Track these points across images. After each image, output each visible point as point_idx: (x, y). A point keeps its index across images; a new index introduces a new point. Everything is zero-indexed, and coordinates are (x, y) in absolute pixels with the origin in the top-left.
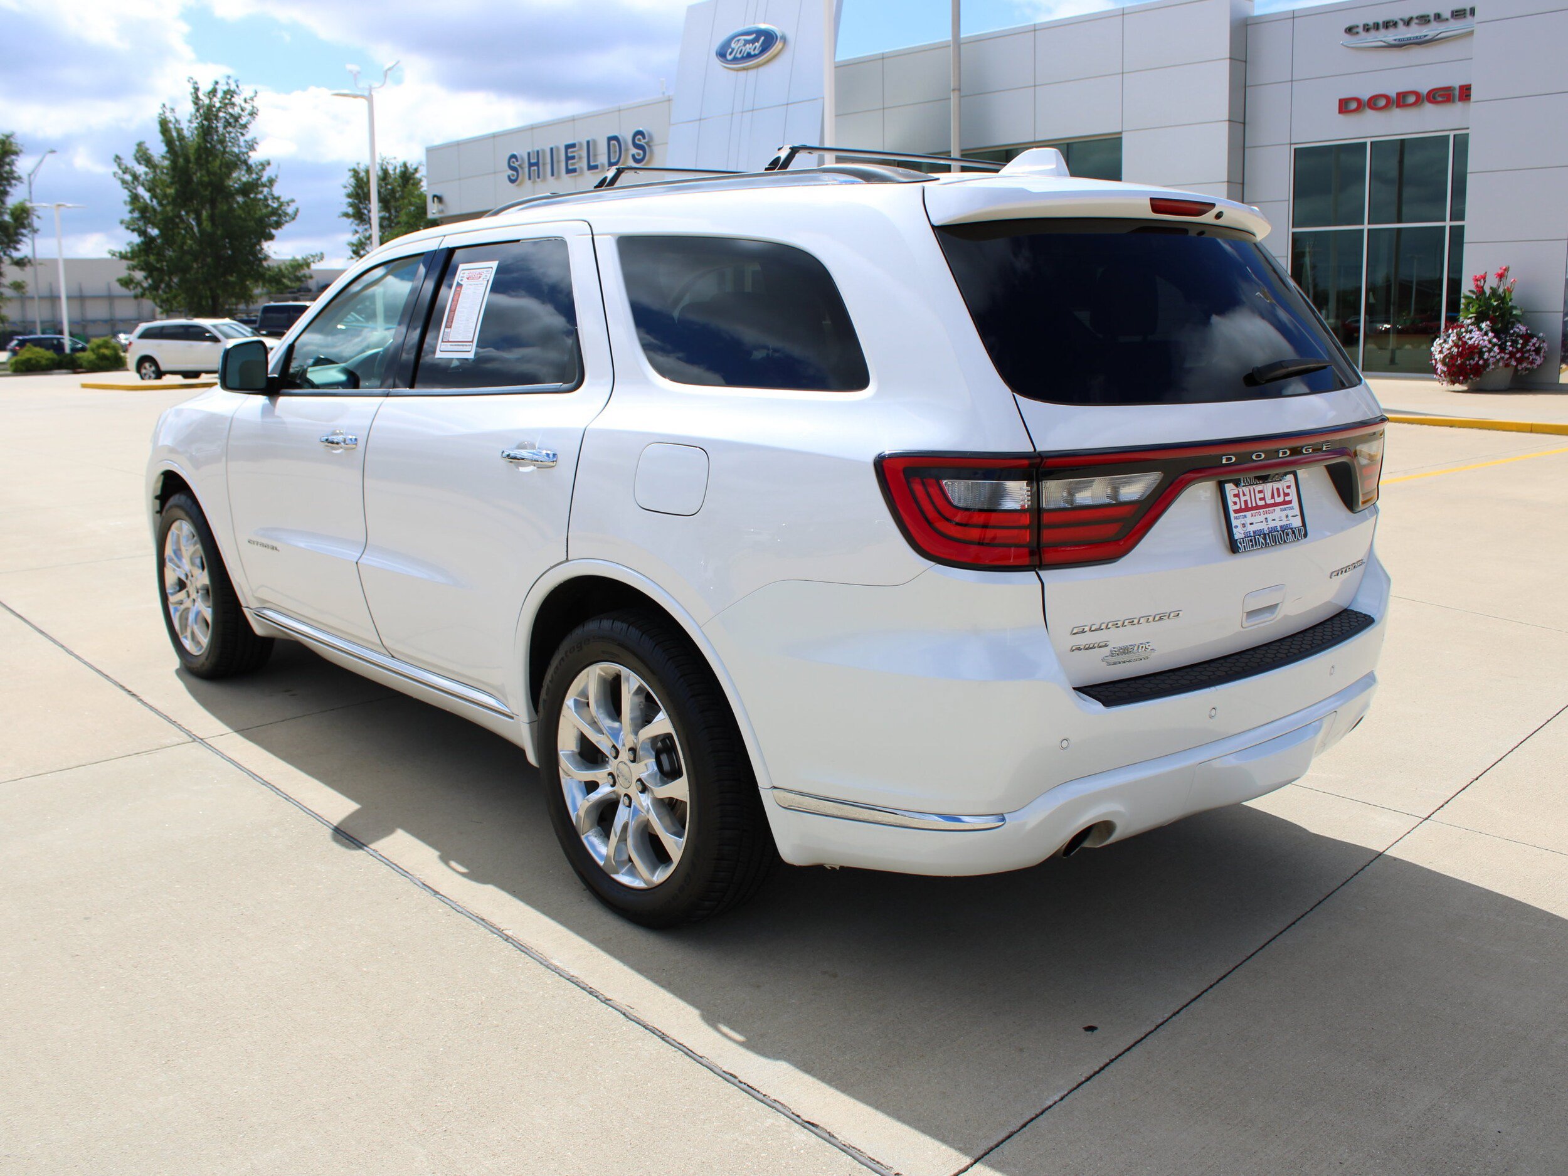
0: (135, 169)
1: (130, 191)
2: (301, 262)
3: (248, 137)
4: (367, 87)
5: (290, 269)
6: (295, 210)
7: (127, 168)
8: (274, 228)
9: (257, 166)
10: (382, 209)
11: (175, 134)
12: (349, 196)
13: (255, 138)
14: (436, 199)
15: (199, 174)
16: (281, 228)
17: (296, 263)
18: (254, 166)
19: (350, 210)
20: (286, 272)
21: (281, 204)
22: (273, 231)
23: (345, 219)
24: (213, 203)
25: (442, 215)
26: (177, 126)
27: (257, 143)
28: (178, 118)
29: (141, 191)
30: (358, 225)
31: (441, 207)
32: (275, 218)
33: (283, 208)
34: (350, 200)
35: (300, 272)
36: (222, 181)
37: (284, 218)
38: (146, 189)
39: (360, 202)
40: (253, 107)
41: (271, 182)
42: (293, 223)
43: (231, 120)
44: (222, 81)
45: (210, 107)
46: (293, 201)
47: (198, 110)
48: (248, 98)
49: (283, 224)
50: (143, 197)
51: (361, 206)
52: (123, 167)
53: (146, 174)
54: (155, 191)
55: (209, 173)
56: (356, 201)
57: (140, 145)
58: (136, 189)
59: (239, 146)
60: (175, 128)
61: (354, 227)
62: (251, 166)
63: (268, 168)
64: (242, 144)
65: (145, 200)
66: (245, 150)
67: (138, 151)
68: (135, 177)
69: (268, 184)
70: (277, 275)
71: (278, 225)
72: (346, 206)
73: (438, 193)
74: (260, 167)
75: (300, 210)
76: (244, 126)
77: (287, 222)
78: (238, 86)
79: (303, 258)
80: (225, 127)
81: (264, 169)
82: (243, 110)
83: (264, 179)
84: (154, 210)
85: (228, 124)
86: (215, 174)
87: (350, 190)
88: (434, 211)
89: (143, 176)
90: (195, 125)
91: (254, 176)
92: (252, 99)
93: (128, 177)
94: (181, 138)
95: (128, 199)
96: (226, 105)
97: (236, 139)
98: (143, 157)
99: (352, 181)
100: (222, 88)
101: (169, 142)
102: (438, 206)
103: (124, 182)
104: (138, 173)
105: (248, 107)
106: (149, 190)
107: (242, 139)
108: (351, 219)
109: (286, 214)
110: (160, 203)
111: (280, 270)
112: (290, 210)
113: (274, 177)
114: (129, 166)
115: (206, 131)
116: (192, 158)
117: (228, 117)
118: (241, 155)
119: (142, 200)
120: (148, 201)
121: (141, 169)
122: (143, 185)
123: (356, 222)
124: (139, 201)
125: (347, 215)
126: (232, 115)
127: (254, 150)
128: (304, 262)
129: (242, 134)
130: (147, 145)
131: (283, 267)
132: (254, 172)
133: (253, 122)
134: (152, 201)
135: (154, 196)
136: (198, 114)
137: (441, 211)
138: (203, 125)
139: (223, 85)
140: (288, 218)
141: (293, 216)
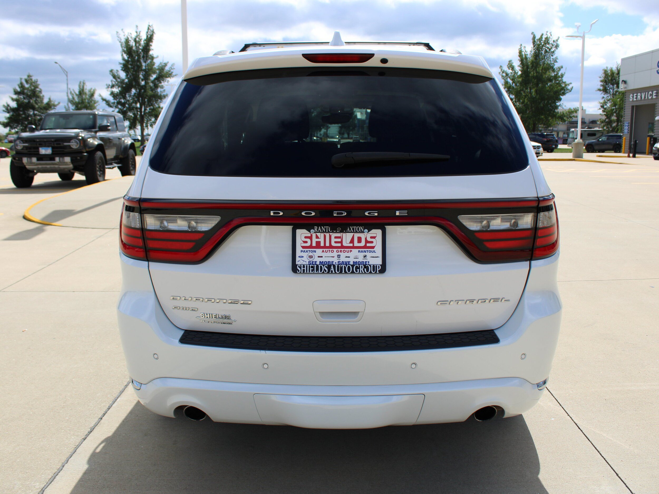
0: (507, 71)
1: (505, 80)
2: (573, 110)
3: (554, 57)
4: (583, 32)
5: (568, 114)
6: (571, 87)
7: (504, 71)
8: (562, 95)
9: (557, 69)
10: (617, 87)
11: (524, 56)
12: (601, 81)
13: (557, 57)
14: (623, 82)
15: (532, 73)
16: (565, 95)
17: (571, 111)
18: (556, 69)
19: (602, 88)
20: (566, 115)
21: (566, 85)
22: (561, 97)
23: (599, 92)
24: (537, 85)
25: (626, 89)
26: (526, 53)
27: (558, 59)
28: (526, 50)
29: (509, 80)
30: (605, 94)
31: (625, 86)
32: (563, 91)
33: (566, 87)
34: (602, 83)
35: (572, 114)
36: (542, 76)
37: (566, 91)
38: (510, 79)
39: (606, 84)
40: (557, 44)
41: (562, 76)
42: (570, 93)
43: (548, 50)
44: (545, 34)
45: (539, 45)
46: (571, 83)
47: (534, 46)
48: (555, 40)
49: (566, 94)
50: (509, 83)
51: (607, 86)
52: (503, 70)
53: (511, 73)
54: (514, 80)
55: (537, 72)
56: (604, 84)
57: (510, 61)
58: (507, 79)
59: (550, 61)
60: (525, 54)
61: (603, 95)
62: (554, 69)
63: (562, 70)
64: (552, 60)
65: (510, 84)
66: (552, 62)
67: (509, 64)
68: (507, 75)
69: (561, 76)
70: (562, 115)
71: (564, 94)
72: (600, 86)
73: (625, 80)
74: (558, 69)
75: (573, 87)
76: (553, 52)
77: (567, 93)
78: (551, 35)
79: (574, 108)
80: (545, 53)
81: (560, 70)
82: (553, 45)
83: (560, 74)
84: (513, 87)
85: (546, 52)
86: (539, 73)
87: (602, 79)
88: (622, 88)
89: (510, 74)
90: (533, 52)
91: (556, 73)
92: (557, 40)
93: (504, 75)
94: (526, 58)
95: (504, 83)
96: (546, 44)
97: (550, 57)
98: (511, 66)
99: (604, 75)
100: (544, 37)
101: (522, 60)
102: (624, 85)
103: (502, 76)
104: (508, 73)
105: (555, 44)
106: (512, 80)
107: (552, 57)
108: (602, 92)
109: (567, 89)
110: (516, 85)
111: (563, 114)
112: (569, 87)
113: (563, 73)
114: (505, 70)
115: (537, 55)
116: (530, 66)
117: (546, 48)
118: (551, 65)
119: (509, 84)
120: (511, 84)
121: (510, 71)
122: (510, 78)
123: (604, 93)
124: (508, 84)
125: (599, 90)
126: (548, 48)
127: (557, 62)
128: (574, 110)
129: (552, 56)
130: (513, 61)
131: (565, 112)
132: (556, 71)
133: (557, 50)
134: (513, 84)
135: (514, 82)
136: (534, 48)
137: (626, 88)
138: (536, 52)
139: (545, 35)
140: (568, 91)
141: (570, 90)
